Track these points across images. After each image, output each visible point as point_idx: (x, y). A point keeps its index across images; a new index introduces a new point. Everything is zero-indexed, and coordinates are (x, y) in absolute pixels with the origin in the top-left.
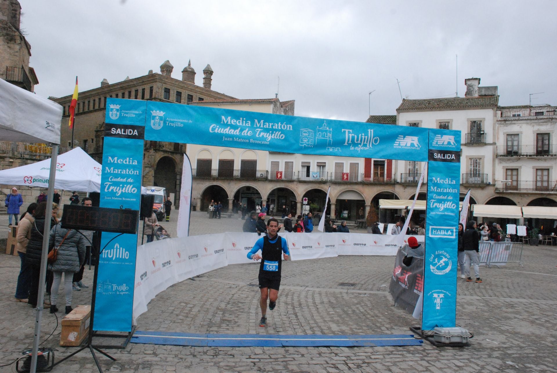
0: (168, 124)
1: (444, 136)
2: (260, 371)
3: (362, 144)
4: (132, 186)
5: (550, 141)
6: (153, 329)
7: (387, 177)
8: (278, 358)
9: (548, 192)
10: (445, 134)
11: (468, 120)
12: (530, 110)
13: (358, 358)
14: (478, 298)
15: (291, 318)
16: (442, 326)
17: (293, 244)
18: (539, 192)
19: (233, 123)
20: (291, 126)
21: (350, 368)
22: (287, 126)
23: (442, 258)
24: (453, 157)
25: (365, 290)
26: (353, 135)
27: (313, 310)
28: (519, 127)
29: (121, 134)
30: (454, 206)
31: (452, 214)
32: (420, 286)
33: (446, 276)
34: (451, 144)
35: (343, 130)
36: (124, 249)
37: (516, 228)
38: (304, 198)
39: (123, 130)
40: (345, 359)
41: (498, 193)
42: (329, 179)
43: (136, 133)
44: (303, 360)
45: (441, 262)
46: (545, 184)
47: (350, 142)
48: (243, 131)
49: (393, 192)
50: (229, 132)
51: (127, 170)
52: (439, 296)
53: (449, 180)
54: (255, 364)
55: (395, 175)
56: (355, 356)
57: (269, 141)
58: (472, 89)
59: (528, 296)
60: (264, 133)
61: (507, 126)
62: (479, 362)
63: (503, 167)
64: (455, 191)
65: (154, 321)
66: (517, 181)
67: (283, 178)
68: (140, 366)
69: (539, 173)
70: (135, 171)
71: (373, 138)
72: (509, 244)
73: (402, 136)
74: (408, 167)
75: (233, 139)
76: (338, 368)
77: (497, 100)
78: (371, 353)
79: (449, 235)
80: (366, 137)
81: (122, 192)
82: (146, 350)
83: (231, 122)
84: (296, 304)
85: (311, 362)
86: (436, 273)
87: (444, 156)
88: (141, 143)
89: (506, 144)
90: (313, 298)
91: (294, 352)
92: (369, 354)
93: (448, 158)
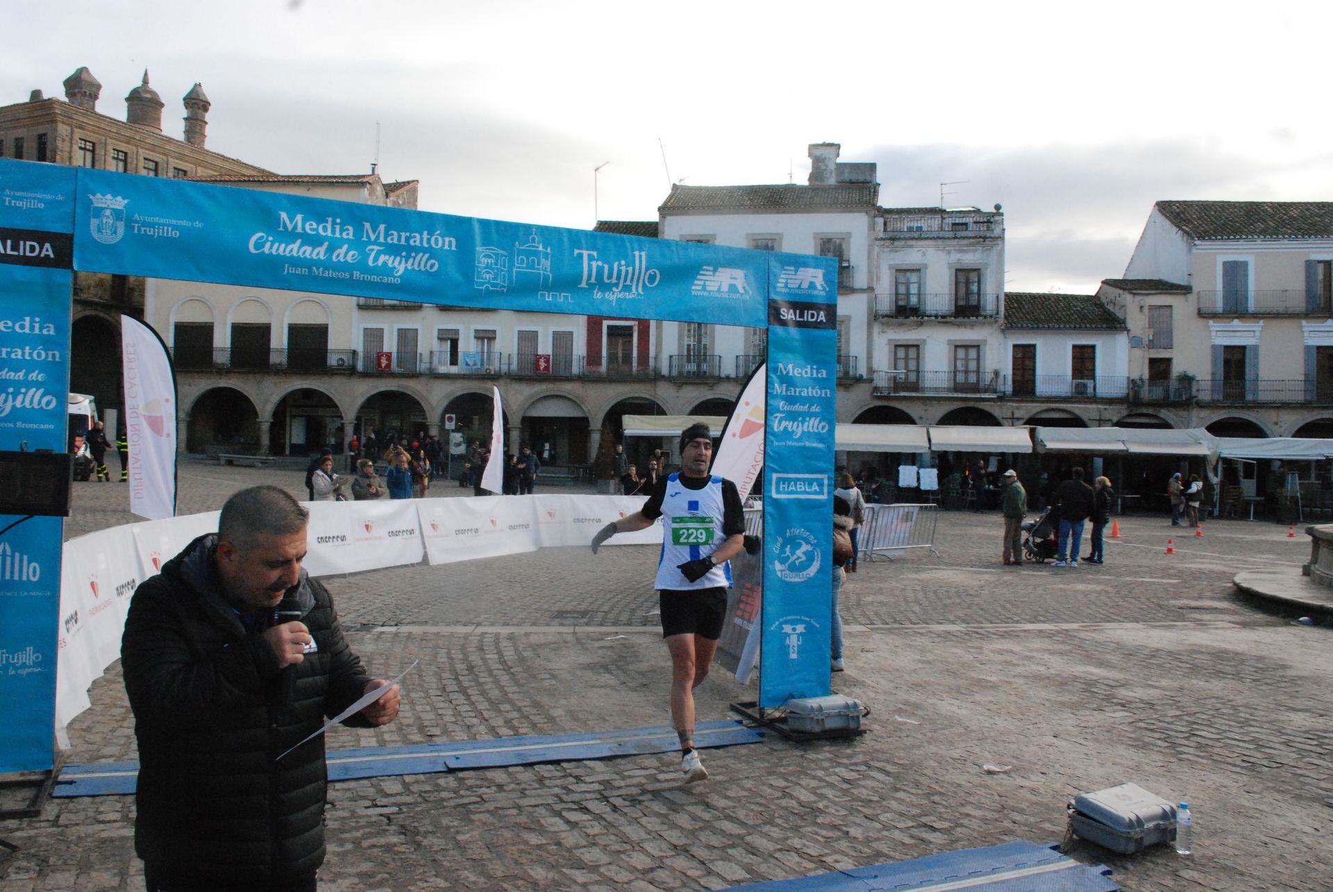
0: (139, 230)
1: (801, 269)
2: (403, 833)
3: (621, 285)
4: (42, 391)
5: (982, 286)
6: (111, 756)
7: (639, 364)
8: (443, 800)
9: (978, 396)
10: (805, 265)
11: (816, 235)
12: (943, 218)
13: (628, 782)
14: (862, 628)
15: (454, 702)
16: (803, 696)
17: (433, 525)
18: (960, 395)
19: (309, 232)
20: (453, 240)
21: (615, 808)
22: (444, 241)
23: (799, 546)
24: (822, 317)
25: (614, 624)
26: (600, 263)
27: (504, 679)
28: (920, 254)
29: (6, 255)
30: (823, 428)
31: (820, 446)
32: (748, 608)
33: (809, 583)
34: (815, 288)
35: (576, 251)
36: (25, 557)
37: (918, 473)
38: (447, 416)
39: (9, 242)
40: (602, 787)
41: (879, 398)
42: (504, 368)
43: (48, 250)
44: (502, 799)
45: (799, 552)
46: (972, 378)
47: (593, 281)
48: (336, 249)
49: (652, 398)
50: (300, 253)
51: (27, 349)
52: (794, 629)
53: (812, 368)
54: (389, 819)
55: (656, 358)
56: (623, 778)
57: (399, 277)
58: (823, 168)
59: (958, 617)
60: (387, 257)
61: (897, 251)
62: (889, 768)
63: (889, 340)
64: (826, 393)
65: (110, 736)
66: (918, 371)
67: (394, 366)
68: (94, 856)
69: (961, 353)
70: (50, 353)
71: (647, 270)
72: (911, 509)
73: (711, 268)
74: (686, 341)
75: (310, 268)
76: (586, 808)
77: (876, 193)
78: (657, 768)
79: (816, 493)
80: (630, 269)
81: (14, 406)
82: (101, 813)
83: (303, 228)
84: (461, 667)
85: (524, 802)
86: (789, 580)
87: (802, 315)
88: (62, 277)
89: (894, 291)
90: (500, 653)
91: (479, 783)
92: (655, 771)
93: (810, 320)
